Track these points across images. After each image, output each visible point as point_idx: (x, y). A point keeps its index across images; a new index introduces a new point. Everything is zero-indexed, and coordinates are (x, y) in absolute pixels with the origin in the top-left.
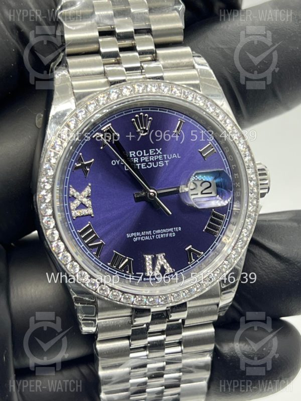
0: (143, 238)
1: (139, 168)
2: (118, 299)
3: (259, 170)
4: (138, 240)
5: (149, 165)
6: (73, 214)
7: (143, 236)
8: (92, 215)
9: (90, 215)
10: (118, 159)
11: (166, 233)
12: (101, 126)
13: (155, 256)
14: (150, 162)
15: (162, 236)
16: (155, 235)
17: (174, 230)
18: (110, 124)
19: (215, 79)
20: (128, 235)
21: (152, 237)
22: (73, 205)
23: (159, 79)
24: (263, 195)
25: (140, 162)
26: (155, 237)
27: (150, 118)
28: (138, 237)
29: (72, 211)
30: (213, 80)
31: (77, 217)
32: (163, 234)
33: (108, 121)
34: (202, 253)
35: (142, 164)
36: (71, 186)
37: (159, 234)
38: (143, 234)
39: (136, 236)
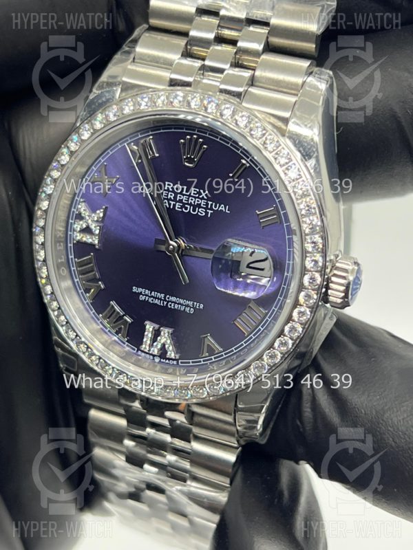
0: (152, 300)
4: (145, 300)
5: (186, 209)
6: (74, 237)
7: (153, 297)
8: (96, 247)
9: (94, 246)
11: (182, 305)
12: (140, 136)
13: (158, 328)
15: (176, 306)
16: (168, 302)
17: (193, 305)
18: (151, 137)
20: (135, 289)
21: (163, 303)
22: (78, 226)
26: (167, 304)
27: (204, 146)
28: (146, 295)
29: (75, 233)
31: (79, 242)
32: (178, 304)
33: (150, 133)
34: (222, 350)
35: (177, 204)
37: (174, 302)
38: (153, 294)
39: (144, 294)
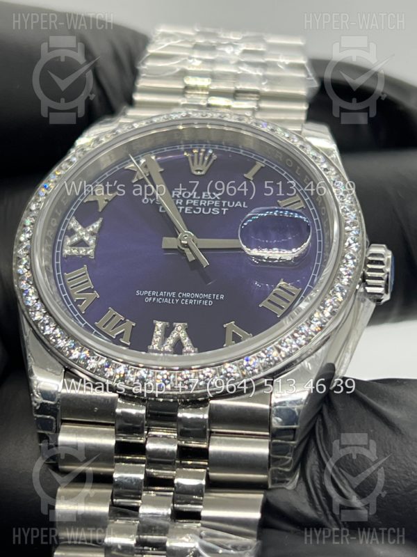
0: (161, 300)
4: (151, 301)
5: (198, 210)
7: (161, 297)
8: (92, 257)
9: (89, 257)
11: (199, 299)
13: (171, 324)
14: (199, 206)
15: (191, 302)
16: (181, 299)
17: (212, 296)
20: (138, 293)
21: (175, 301)
25: (184, 204)
26: (179, 301)
28: (153, 296)
32: (193, 299)
35: (187, 208)
36: (74, 218)
37: (188, 298)
38: (161, 294)
39: (150, 296)
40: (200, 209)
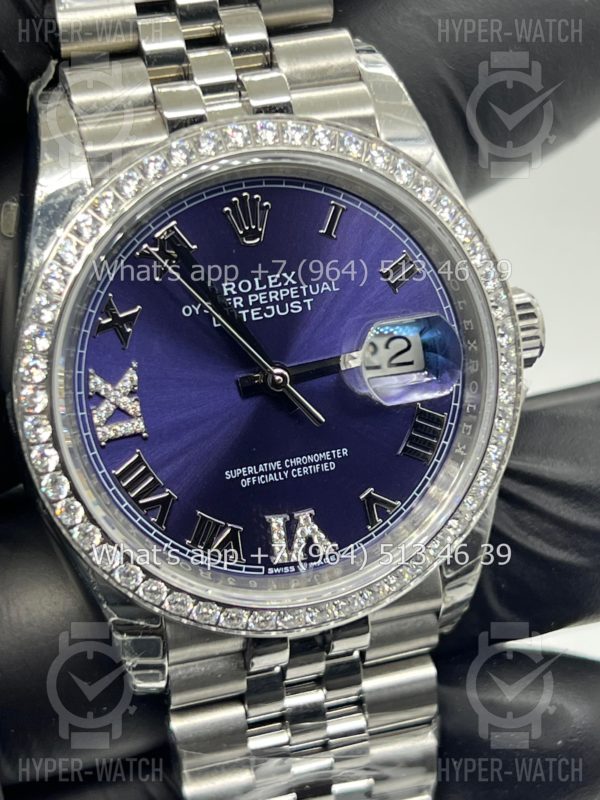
0: (264, 479)
1: (245, 320)
2: (213, 621)
3: (518, 306)
4: (251, 483)
5: (269, 312)
6: (100, 436)
7: (262, 473)
8: (145, 435)
9: (140, 434)
10: (197, 302)
11: (314, 464)
12: (153, 229)
13: (292, 516)
14: (269, 304)
15: (305, 470)
16: (290, 469)
17: (331, 454)
18: (174, 223)
19: (410, 102)
20: (229, 475)
21: (283, 476)
22: (101, 413)
23: (281, 111)
24: (529, 362)
25: (246, 305)
26: (289, 474)
27: (266, 204)
28: (251, 476)
29: (98, 429)
30: (405, 107)
31: (110, 441)
32: (307, 465)
33: (170, 217)
34: (399, 503)
35: (252, 311)
36: (91, 371)
37: (299, 466)
38: (261, 469)
39: (247, 475)
40: (272, 307)
